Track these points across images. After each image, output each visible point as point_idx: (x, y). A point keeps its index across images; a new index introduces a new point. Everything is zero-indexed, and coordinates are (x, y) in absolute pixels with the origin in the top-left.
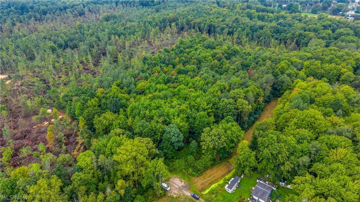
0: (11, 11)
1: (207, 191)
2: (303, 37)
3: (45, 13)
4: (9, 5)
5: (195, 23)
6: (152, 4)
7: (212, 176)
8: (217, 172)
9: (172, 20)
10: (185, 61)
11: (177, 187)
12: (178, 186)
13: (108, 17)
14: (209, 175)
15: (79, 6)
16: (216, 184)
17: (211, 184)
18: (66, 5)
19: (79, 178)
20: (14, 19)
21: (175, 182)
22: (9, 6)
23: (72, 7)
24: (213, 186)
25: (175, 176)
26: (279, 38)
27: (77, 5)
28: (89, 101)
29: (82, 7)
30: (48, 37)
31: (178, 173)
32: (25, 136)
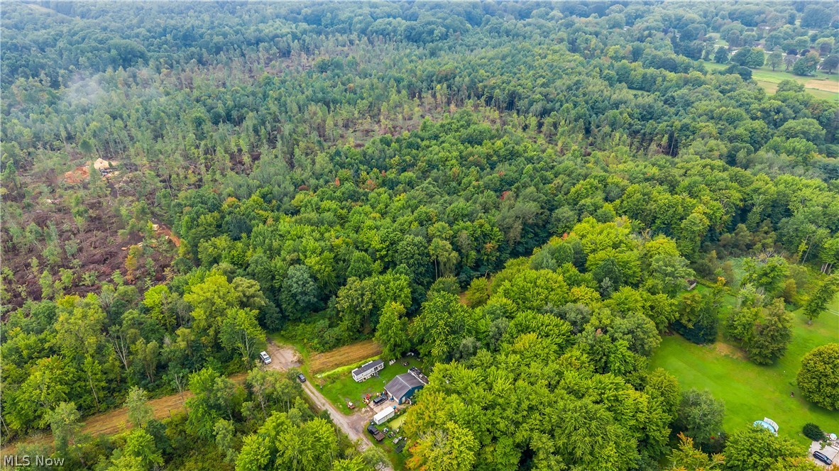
0: (166, 42)
1: (324, 375)
2: (688, 133)
3: (218, 49)
4: (165, 30)
5: (485, 87)
6: (429, 38)
7: (346, 355)
8: (356, 350)
9: (442, 78)
10: (409, 163)
11: (283, 361)
12: (286, 360)
13: (326, 64)
14: (342, 353)
15: (285, 39)
16: (345, 368)
17: (338, 366)
18: (262, 34)
19: (131, 317)
20: (162, 60)
21: (286, 355)
22: (164, 33)
23: (272, 39)
24: (340, 369)
25: (291, 346)
26: (642, 131)
27: (282, 36)
28: (202, 217)
29: (290, 41)
30: (203, 98)
31: (297, 343)
32: (105, 260)
